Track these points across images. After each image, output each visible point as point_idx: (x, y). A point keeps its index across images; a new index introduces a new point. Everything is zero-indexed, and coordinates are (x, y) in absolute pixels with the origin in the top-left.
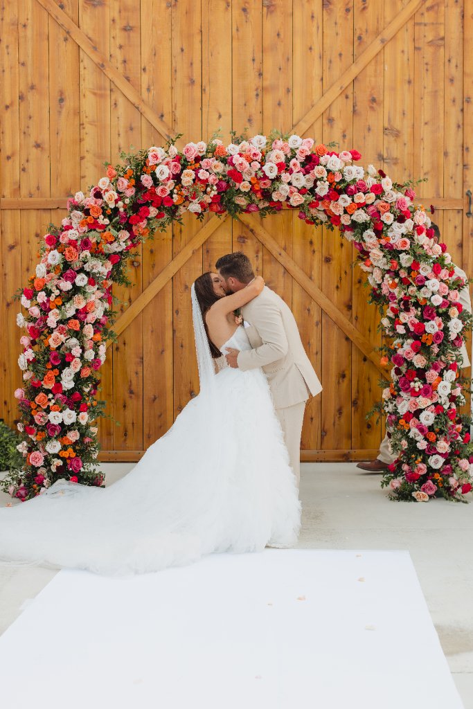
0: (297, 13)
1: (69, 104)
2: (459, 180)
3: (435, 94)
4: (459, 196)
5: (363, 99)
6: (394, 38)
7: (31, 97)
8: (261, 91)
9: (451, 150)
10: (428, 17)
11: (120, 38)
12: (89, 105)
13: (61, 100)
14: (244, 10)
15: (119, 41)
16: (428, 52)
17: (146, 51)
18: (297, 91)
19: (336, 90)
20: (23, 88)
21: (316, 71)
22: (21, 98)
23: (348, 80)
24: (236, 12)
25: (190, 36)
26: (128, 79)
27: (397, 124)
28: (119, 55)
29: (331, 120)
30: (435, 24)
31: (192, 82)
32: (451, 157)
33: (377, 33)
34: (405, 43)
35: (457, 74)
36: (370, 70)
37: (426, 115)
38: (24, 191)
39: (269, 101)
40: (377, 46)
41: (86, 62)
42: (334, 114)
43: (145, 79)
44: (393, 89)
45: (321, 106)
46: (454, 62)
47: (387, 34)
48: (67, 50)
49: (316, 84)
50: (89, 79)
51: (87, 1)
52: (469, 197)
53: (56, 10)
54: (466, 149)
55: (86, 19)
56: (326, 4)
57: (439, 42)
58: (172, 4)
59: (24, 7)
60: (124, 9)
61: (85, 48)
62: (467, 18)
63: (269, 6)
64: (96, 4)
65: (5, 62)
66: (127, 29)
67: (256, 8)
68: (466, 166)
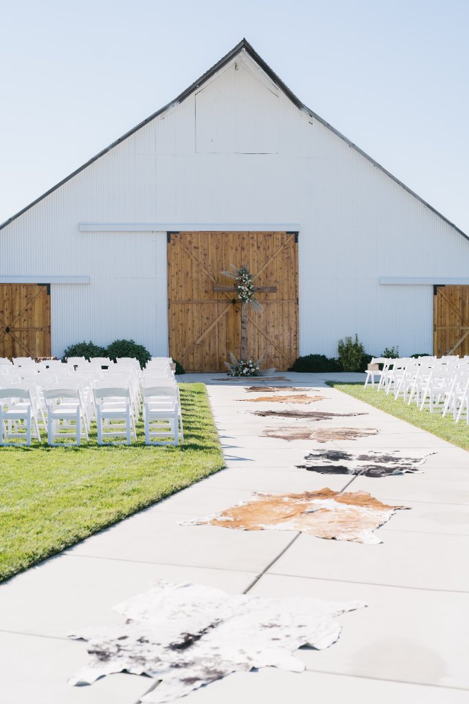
0: (251, 250)
1: (189, 275)
2: (295, 295)
4: (295, 299)
6: (276, 257)
7: (180, 273)
9: (292, 286)
10: (286, 251)
11: (203, 257)
12: (194, 275)
13: (187, 274)
14: (236, 250)
16: (286, 260)
17: (210, 260)
19: (261, 271)
20: (177, 271)
21: (256, 266)
22: (176, 273)
23: (264, 268)
24: (234, 250)
25: (222, 256)
26: (205, 268)
27: (278, 280)
28: (203, 262)
29: (260, 279)
30: (287, 253)
32: (292, 288)
33: (272, 255)
34: (279, 258)
35: (293, 266)
36: (270, 265)
37: (286, 277)
38: (177, 299)
40: (272, 259)
41: (194, 264)
42: (261, 277)
43: (210, 268)
44: (277, 270)
45: (257, 275)
46: (293, 263)
47: (275, 256)
48: (189, 261)
50: (195, 269)
51: (194, 247)
52: (298, 299)
53: (186, 250)
54: (296, 286)
55: (194, 252)
56: (258, 248)
57: (289, 258)
58: (217, 248)
59: (178, 249)
60: (204, 249)
61: (194, 260)
62: (296, 251)
63: (243, 249)
64: (196, 248)
65: (172, 264)
66: (205, 255)
67: (239, 249)
68: (296, 291)
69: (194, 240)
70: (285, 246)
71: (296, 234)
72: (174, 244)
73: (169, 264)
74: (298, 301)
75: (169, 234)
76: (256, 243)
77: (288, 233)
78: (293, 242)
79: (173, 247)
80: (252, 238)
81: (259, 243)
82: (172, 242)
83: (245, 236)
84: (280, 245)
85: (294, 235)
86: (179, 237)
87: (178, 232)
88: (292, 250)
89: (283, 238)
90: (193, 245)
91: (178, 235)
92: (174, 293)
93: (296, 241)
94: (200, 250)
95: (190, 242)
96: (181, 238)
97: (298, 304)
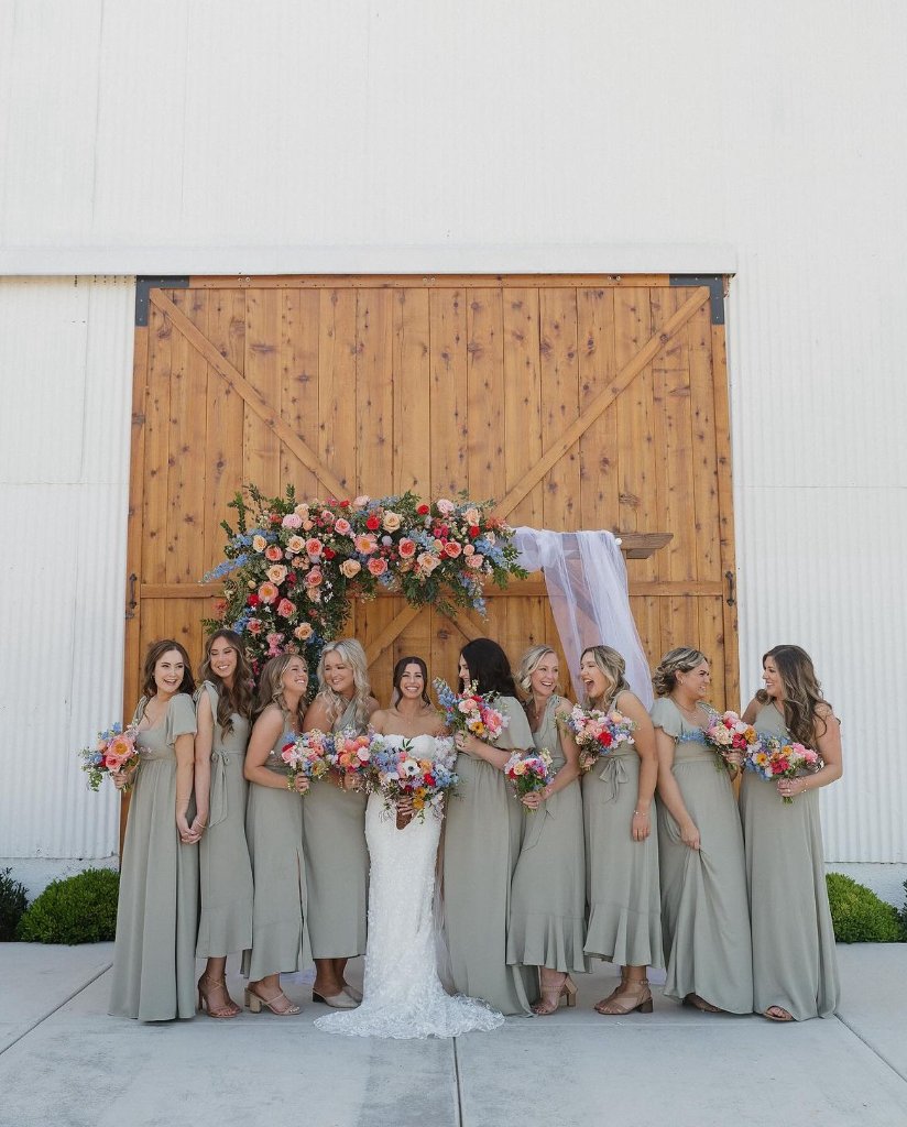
0: (510, 359)
1: (228, 469)
2: (716, 559)
3: (681, 452)
4: (717, 578)
5: (592, 459)
6: (628, 387)
8: (467, 452)
9: (704, 521)
10: (669, 362)
11: (294, 389)
12: (252, 468)
13: (220, 464)
14: (445, 356)
15: (293, 393)
16: (670, 403)
17: (325, 405)
18: (509, 451)
19: (558, 450)
20: (174, 450)
21: (534, 426)
22: (171, 462)
24: (436, 357)
25: (379, 386)
26: (302, 438)
27: (636, 490)
28: (292, 411)
29: (553, 486)
30: (678, 371)
31: (382, 441)
32: (705, 530)
33: (608, 381)
34: (642, 392)
35: (707, 429)
36: (600, 426)
37: (672, 479)
38: (171, 575)
39: (476, 464)
40: (608, 397)
41: (252, 418)
42: (557, 478)
43: (324, 437)
44: (630, 447)
45: (541, 470)
46: (702, 415)
47: (620, 382)
48: (229, 406)
49: (534, 442)
50: (255, 437)
51: (254, 346)
52: (730, 580)
53: (217, 358)
54: (723, 520)
55: (254, 368)
56: (544, 348)
57: (684, 391)
58: (358, 350)
59: (179, 354)
60: (299, 355)
61: (251, 401)
62: (716, 363)
63: (474, 351)
64: (265, 350)
65: (153, 419)
66: (303, 379)
67: (458, 353)
68: (724, 542)
69: (255, 317)
70: (665, 338)
71: (716, 283)
72: (163, 335)
73: (138, 419)
74: (732, 586)
75: (145, 282)
76: (533, 325)
77: (678, 279)
78: (702, 321)
79: (163, 343)
80: (518, 306)
81: (547, 330)
82: (157, 322)
83: (484, 297)
84: (643, 335)
85: (705, 291)
86: (188, 305)
87: (182, 280)
88: (701, 358)
89: (654, 306)
90: (252, 335)
91: (187, 297)
92: (157, 551)
93: (718, 316)
94: (284, 359)
95: (238, 324)
96: (196, 308)
97: (731, 601)
